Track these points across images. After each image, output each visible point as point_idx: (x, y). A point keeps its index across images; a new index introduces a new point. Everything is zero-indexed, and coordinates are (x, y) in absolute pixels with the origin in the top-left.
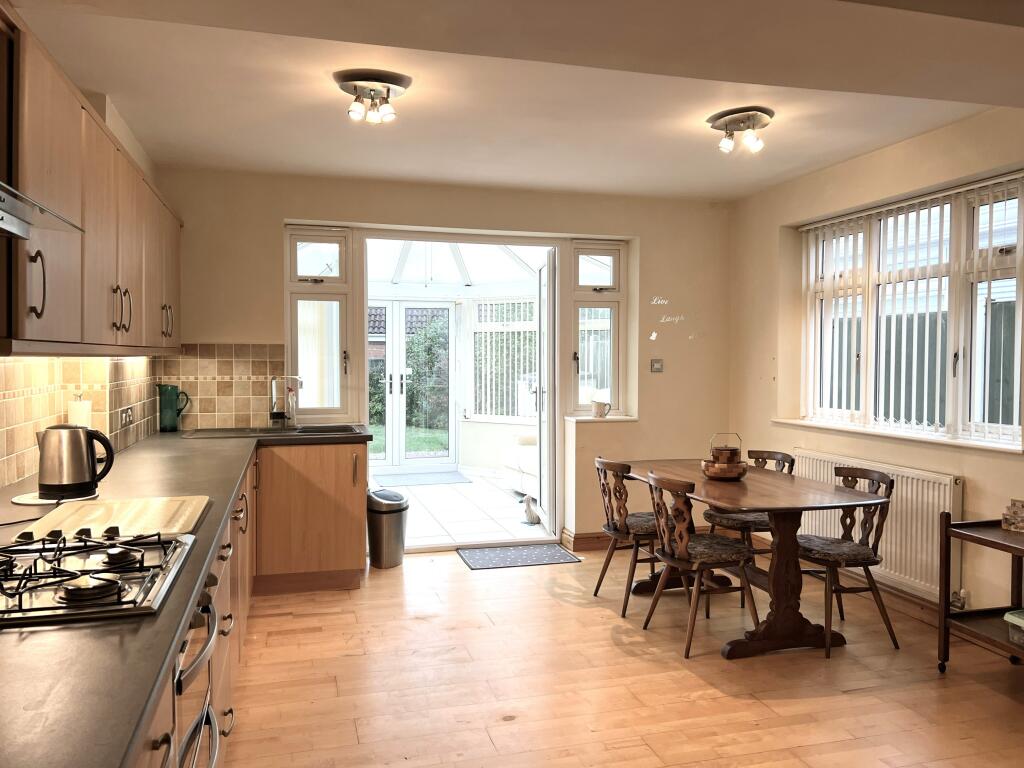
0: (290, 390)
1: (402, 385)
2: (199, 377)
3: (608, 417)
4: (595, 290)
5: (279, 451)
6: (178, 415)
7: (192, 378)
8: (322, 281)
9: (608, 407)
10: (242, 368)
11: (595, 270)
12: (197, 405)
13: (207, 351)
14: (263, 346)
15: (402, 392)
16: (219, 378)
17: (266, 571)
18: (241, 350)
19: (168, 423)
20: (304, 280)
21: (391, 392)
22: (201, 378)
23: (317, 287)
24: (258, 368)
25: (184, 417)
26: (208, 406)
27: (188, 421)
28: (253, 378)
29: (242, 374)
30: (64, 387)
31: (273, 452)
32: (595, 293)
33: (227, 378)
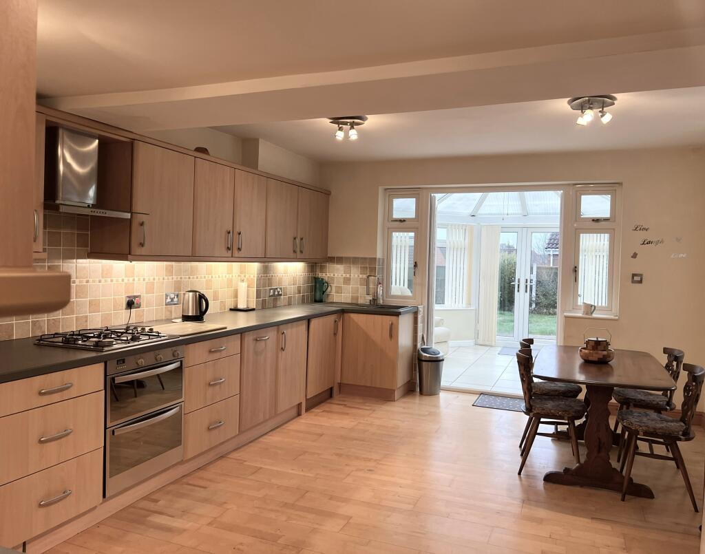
0: (380, 284)
1: (526, 286)
2: (335, 274)
3: (594, 315)
4: (593, 220)
5: (353, 316)
6: (323, 294)
7: (332, 275)
8: (404, 221)
9: (593, 308)
10: (355, 270)
11: (596, 205)
12: (334, 289)
13: (339, 260)
14: (365, 258)
15: (526, 291)
16: (344, 275)
17: (345, 381)
18: (354, 261)
19: (318, 298)
20: (396, 220)
21: (518, 291)
22: (336, 275)
23: (402, 225)
24: (363, 269)
25: (328, 295)
26: (339, 290)
27: (330, 297)
28: (361, 276)
29: (356, 273)
30: (239, 276)
31: (350, 317)
32: (594, 223)
33: (348, 276)
